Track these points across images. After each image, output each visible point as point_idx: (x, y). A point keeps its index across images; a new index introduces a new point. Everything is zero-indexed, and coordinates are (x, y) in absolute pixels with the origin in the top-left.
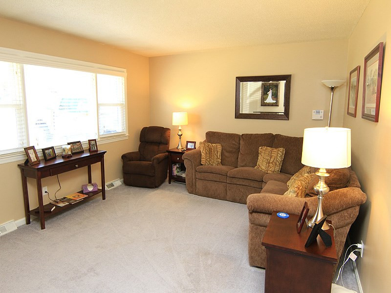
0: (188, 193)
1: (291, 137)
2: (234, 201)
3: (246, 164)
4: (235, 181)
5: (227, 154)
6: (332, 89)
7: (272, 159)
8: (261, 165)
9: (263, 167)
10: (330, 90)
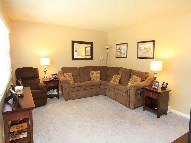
0: (65, 101)
1: (98, 67)
2: (90, 96)
3: (85, 80)
4: (90, 87)
5: (75, 77)
6: (108, 49)
7: (97, 76)
8: (94, 79)
9: (95, 80)
10: (107, 49)
